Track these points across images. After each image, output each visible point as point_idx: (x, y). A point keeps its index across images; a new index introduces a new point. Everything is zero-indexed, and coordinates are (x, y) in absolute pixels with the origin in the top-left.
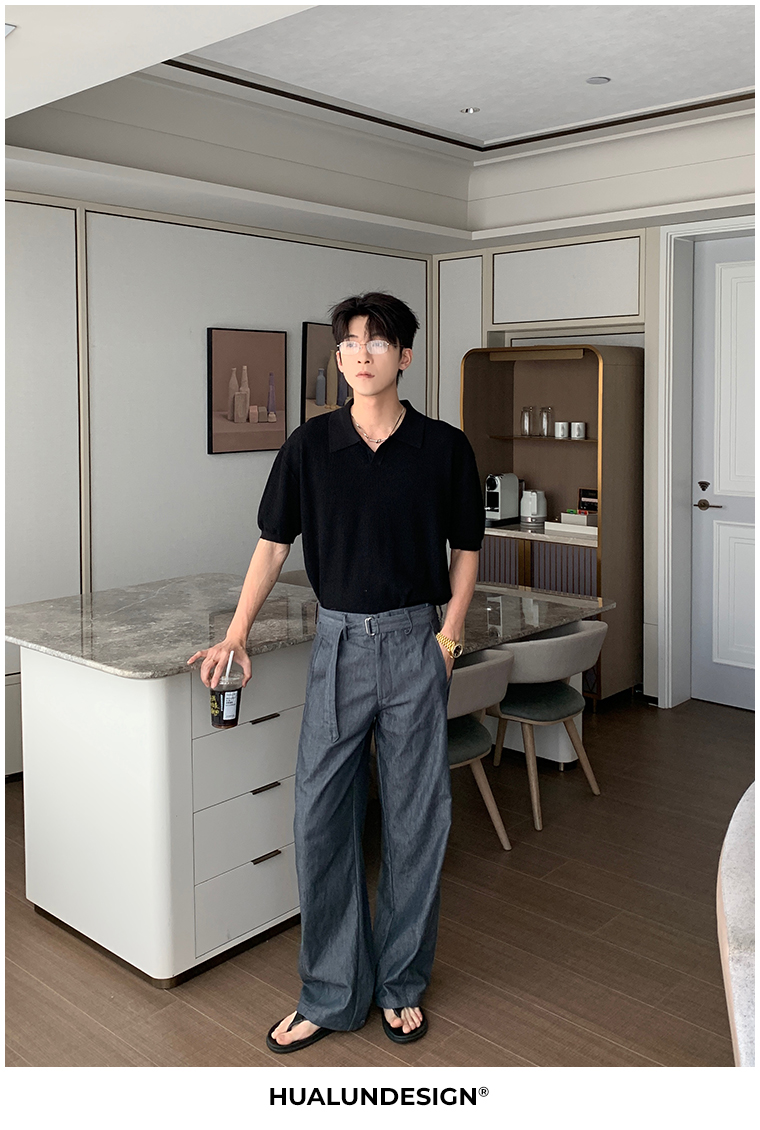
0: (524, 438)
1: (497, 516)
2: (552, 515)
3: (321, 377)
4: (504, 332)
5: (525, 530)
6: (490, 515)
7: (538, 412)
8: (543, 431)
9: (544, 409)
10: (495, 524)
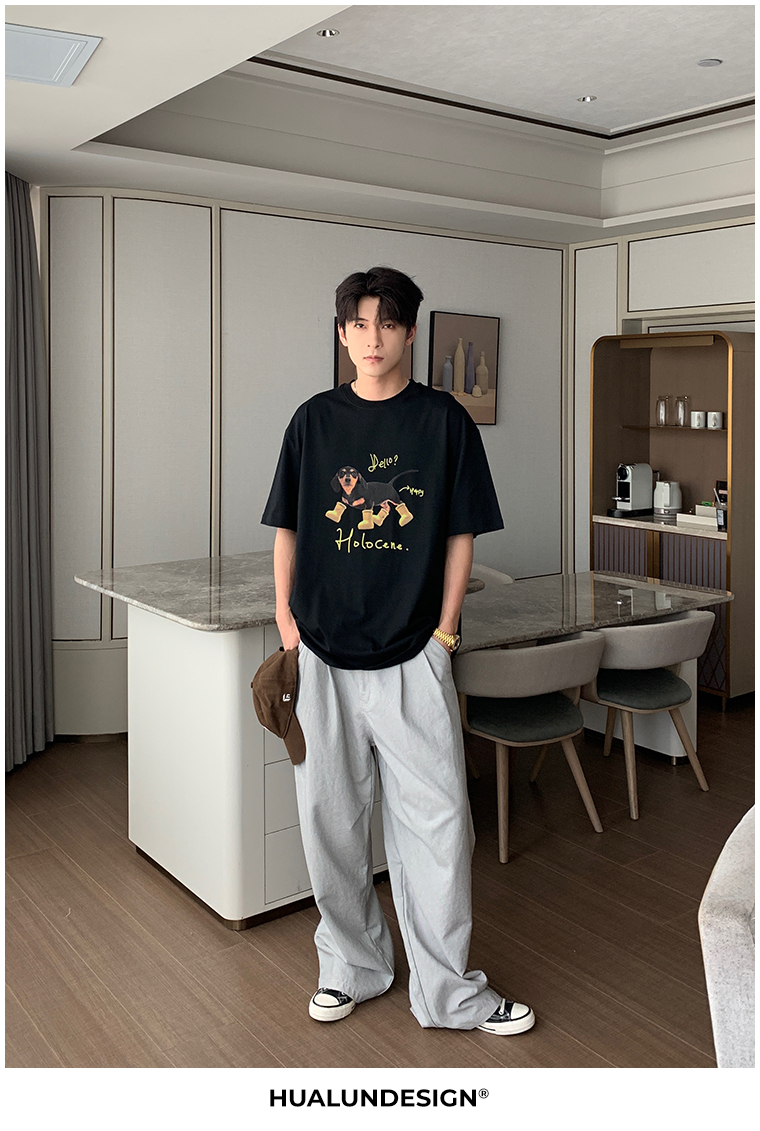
0: (658, 427)
1: (628, 507)
2: (687, 508)
3: (448, 365)
4: (640, 320)
5: (659, 522)
6: (621, 506)
7: (674, 401)
8: (679, 421)
9: (680, 399)
10: (626, 515)
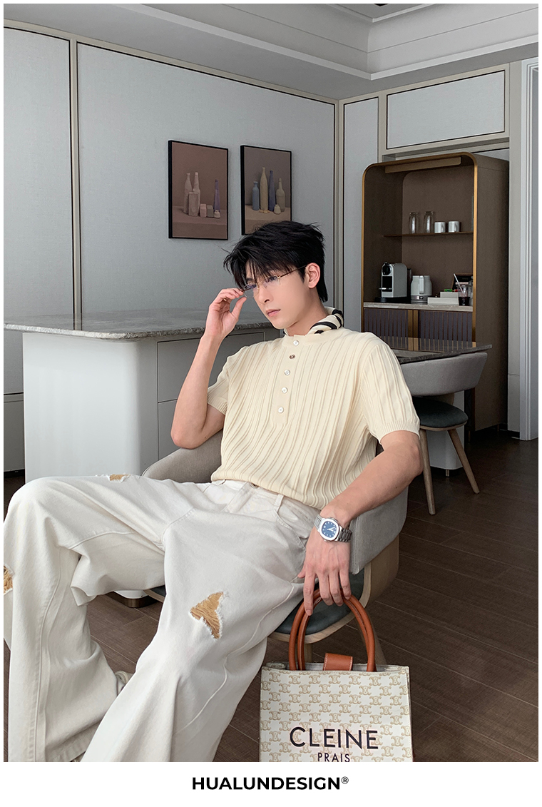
0: (411, 236)
1: (391, 295)
2: (435, 294)
3: (255, 188)
5: (416, 303)
6: (385, 295)
7: (422, 217)
8: (426, 230)
9: (428, 213)
10: (389, 300)
